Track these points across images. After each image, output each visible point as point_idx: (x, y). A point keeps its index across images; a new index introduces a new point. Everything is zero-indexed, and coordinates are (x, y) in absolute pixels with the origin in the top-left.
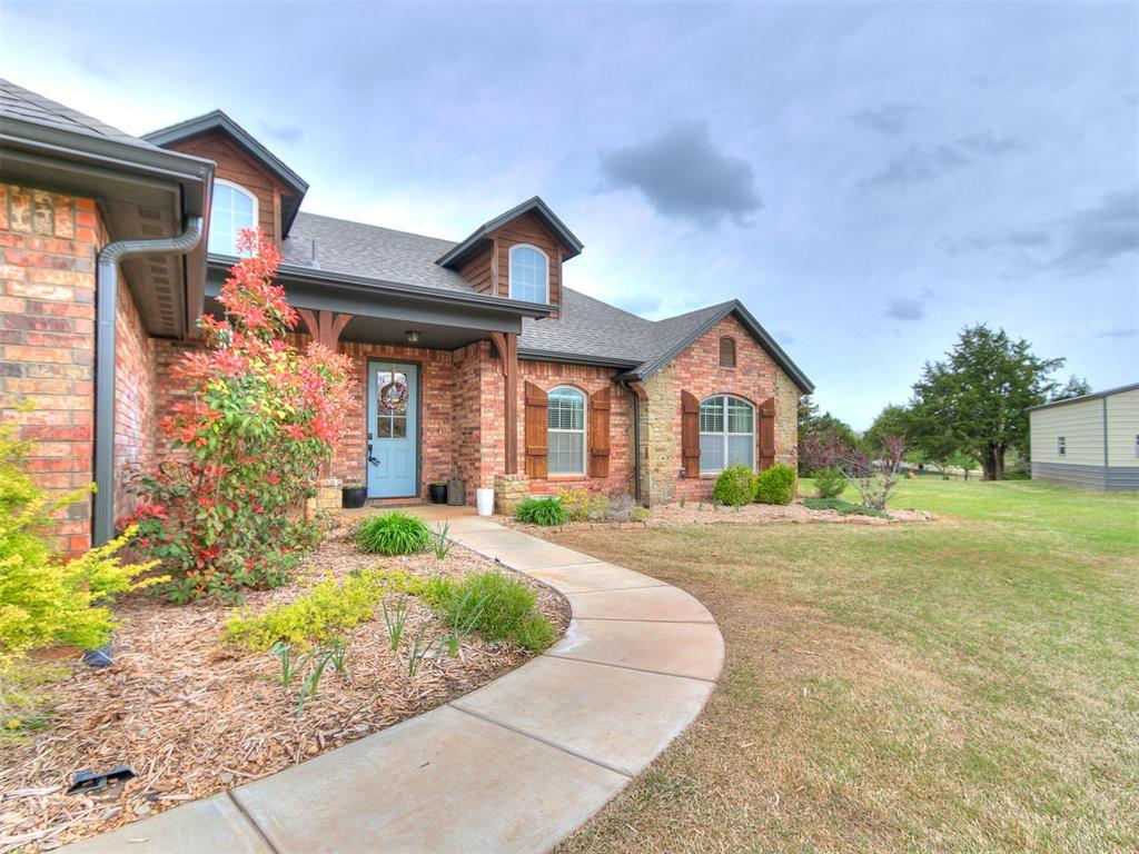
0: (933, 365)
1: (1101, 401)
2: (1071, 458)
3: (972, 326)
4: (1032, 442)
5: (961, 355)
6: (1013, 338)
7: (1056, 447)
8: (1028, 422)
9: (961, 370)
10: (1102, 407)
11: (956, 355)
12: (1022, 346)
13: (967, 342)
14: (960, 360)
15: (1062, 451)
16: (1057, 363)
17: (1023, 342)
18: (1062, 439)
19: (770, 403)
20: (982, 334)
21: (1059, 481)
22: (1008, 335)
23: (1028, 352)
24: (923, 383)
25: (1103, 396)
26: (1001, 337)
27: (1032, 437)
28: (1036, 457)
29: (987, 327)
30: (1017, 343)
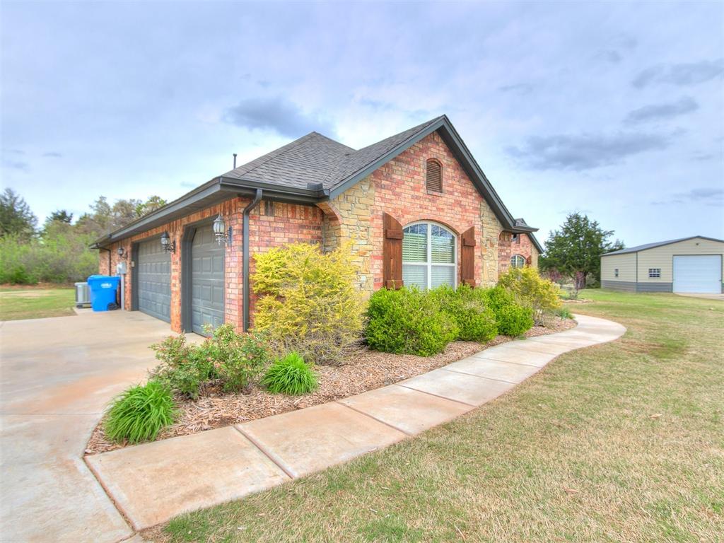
0: (553, 232)
1: (635, 254)
2: (621, 279)
3: (573, 213)
4: (602, 270)
5: (567, 228)
6: (591, 220)
7: (614, 273)
8: (600, 261)
9: (567, 235)
10: (635, 256)
11: (564, 227)
12: (595, 224)
13: (570, 221)
14: (567, 230)
15: (617, 275)
16: (611, 233)
17: (595, 222)
18: (617, 270)
19: (530, 257)
20: (577, 217)
21: (615, 289)
22: (589, 218)
23: (597, 227)
24: (550, 241)
25: (635, 251)
26: (585, 219)
27: (602, 268)
28: (603, 278)
29: (579, 214)
30: (593, 222)
